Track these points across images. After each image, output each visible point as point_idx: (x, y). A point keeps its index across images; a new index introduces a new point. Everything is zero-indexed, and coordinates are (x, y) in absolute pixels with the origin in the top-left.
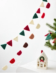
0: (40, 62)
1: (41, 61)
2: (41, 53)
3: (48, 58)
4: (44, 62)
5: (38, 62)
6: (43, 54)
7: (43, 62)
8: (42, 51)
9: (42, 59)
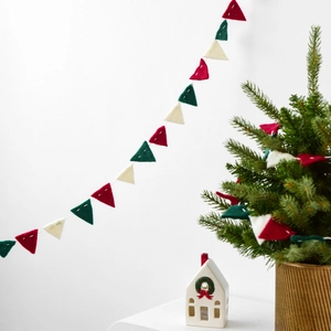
0: (196, 299)
1: (202, 294)
2: (203, 263)
3: (227, 285)
4: (214, 299)
5: (192, 301)
6: (208, 266)
7: (210, 298)
8: (205, 257)
9: (205, 287)
